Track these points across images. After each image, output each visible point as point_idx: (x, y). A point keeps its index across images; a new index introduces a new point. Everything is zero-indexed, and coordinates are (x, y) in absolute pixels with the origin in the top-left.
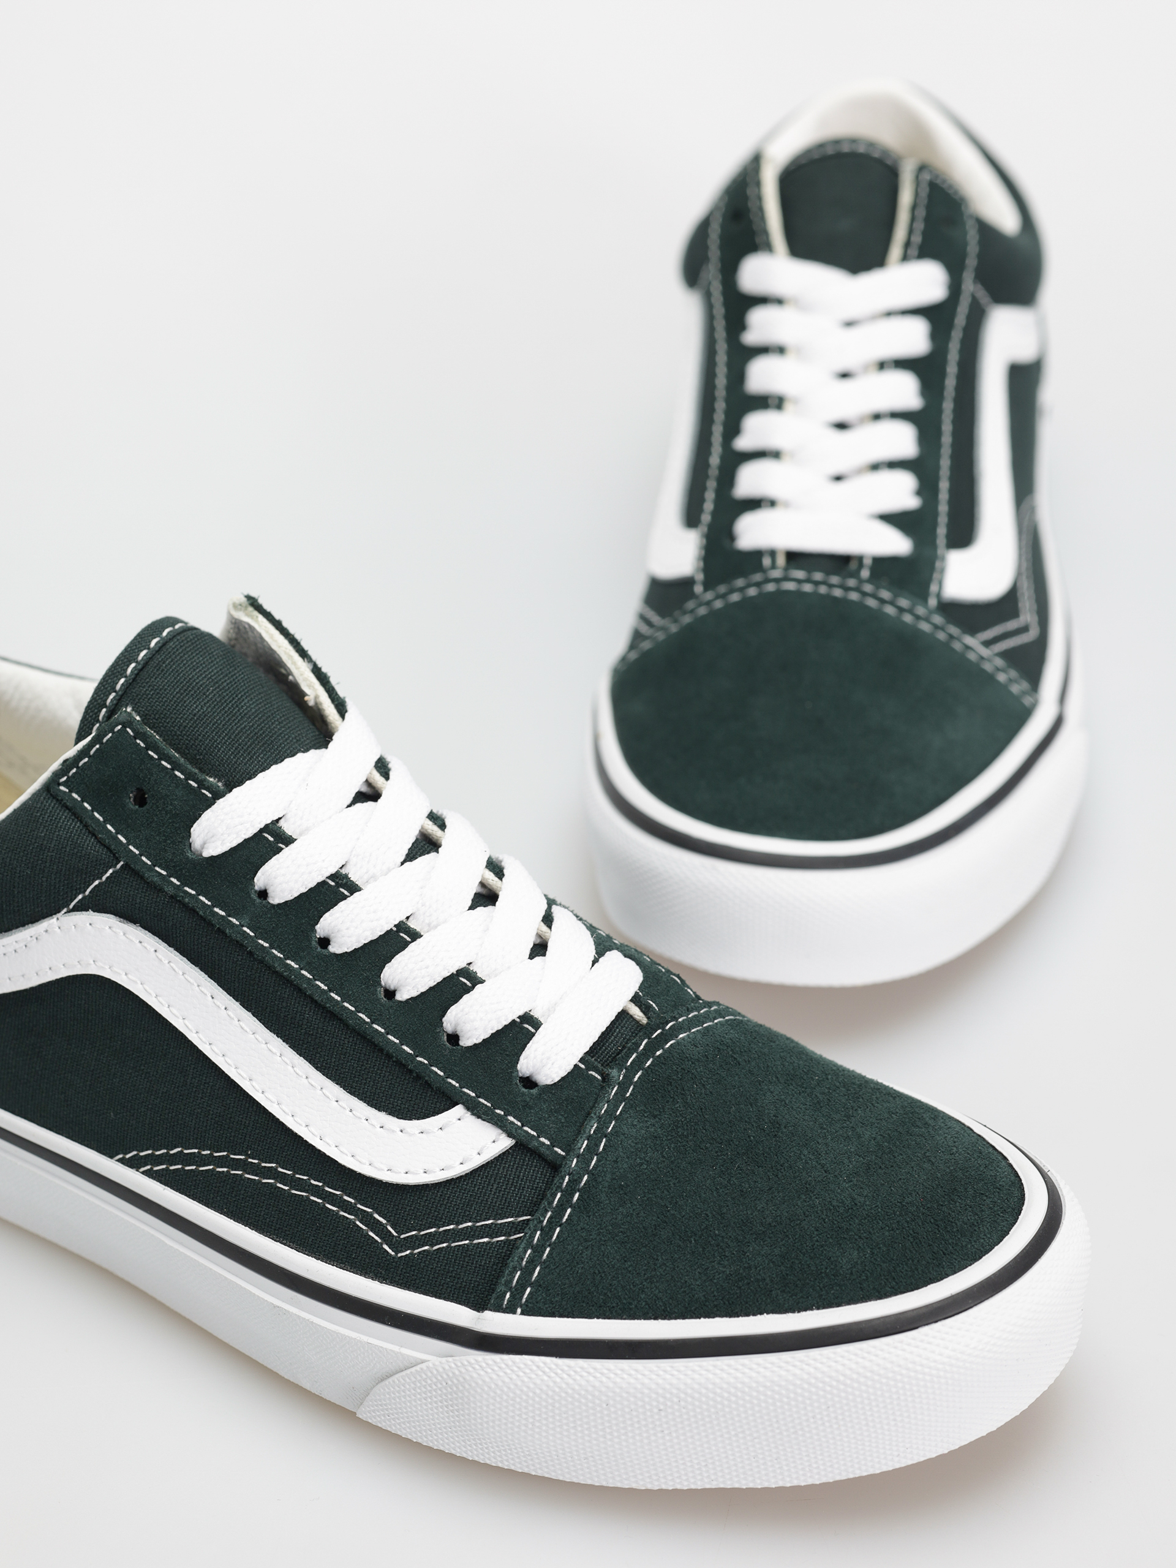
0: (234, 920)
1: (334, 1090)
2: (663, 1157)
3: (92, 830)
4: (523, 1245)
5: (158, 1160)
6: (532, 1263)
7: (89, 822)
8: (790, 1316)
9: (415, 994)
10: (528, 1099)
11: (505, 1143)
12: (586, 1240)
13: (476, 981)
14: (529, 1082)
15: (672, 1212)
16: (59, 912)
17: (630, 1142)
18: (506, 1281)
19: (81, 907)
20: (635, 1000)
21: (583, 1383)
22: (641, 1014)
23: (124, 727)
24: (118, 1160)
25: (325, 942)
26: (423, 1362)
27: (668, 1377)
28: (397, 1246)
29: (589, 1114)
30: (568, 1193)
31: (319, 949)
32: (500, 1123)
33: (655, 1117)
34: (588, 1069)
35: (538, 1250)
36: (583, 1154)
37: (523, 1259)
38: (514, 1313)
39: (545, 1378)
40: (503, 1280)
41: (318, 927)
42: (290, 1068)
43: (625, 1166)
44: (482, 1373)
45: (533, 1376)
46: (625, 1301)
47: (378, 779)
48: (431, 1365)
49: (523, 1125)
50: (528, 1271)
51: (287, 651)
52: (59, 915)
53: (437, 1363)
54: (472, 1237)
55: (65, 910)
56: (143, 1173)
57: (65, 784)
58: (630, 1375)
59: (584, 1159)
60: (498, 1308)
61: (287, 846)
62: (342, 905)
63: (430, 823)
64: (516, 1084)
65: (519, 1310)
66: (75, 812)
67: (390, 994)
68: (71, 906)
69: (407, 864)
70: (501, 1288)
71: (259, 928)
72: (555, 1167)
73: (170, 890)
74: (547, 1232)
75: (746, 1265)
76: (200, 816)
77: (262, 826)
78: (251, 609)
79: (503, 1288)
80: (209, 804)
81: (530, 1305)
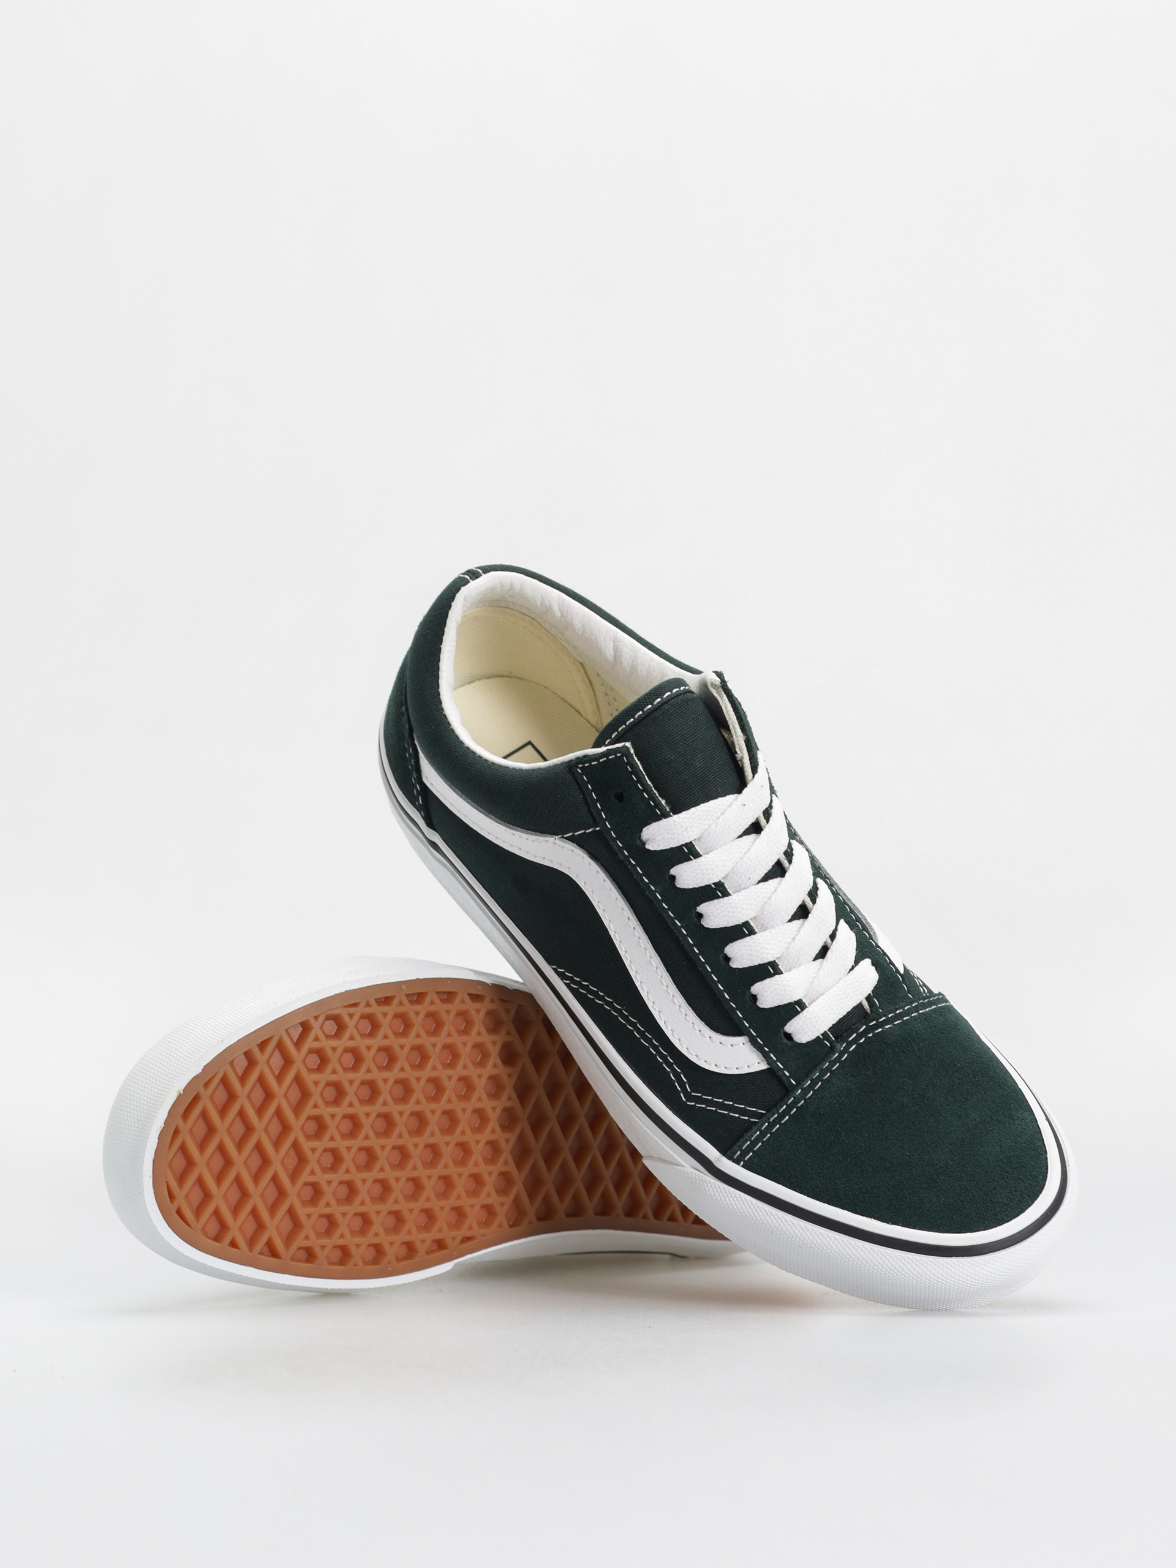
0: (652, 888)
1: (680, 1000)
2: (850, 1102)
3: (588, 803)
4: (755, 1129)
5: (575, 982)
6: (757, 1140)
7: (588, 798)
8: (886, 1225)
9: (740, 967)
10: (785, 1048)
11: (763, 1066)
12: (790, 1138)
13: (778, 972)
14: (789, 1037)
15: (843, 1138)
16: (557, 835)
17: (834, 1089)
18: (740, 1145)
19: (571, 839)
20: (868, 998)
21: (763, 1218)
22: (868, 1007)
23: (622, 756)
24: (553, 969)
25: (700, 916)
26: (683, 1166)
27: (809, 1234)
28: (689, 1097)
29: (816, 1065)
30: (789, 1108)
31: (695, 919)
32: (766, 1056)
33: (853, 1076)
34: (824, 1039)
35: (763, 1134)
36: (805, 1088)
37: (752, 1136)
38: (739, 1164)
39: (744, 1207)
40: (738, 1144)
41: (698, 908)
42: (660, 977)
43: (827, 1102)
44: (711, 1189)
45: (737, 1203)
46: (800, 1181)
47: (763, 821)
48: (686, 1171)
49: (777, 1061)
50: (754, 1144)
51: (734, 724)
52: (557, 837)
53: (689, 1172)
54: (730, 1111)
55: (561, 836)
56: (565, 983)
57: (580, 768)
58: (789, 1224)
59: (805, 1091)
60: (730, 1158)
61: (695, 858)
62: (716, 901)
63: (784, 857)
64: (781, 1037)
65: (742, 1163)
66: (581, 788)
67: (728, 959)
68: (565, 836)
69: (761, 884)
70: (736, 1148)
71: (665, 897)
72: (788, 1090)
73: (622, 858)
74: (771, 1125)
75: (872, 1185)
76: (651, 823)
77: (684, 843)
78: (721, 689)
79: (737, 1148)
80: (658, 818)
81: (749, 1164)
